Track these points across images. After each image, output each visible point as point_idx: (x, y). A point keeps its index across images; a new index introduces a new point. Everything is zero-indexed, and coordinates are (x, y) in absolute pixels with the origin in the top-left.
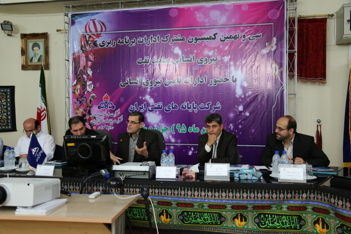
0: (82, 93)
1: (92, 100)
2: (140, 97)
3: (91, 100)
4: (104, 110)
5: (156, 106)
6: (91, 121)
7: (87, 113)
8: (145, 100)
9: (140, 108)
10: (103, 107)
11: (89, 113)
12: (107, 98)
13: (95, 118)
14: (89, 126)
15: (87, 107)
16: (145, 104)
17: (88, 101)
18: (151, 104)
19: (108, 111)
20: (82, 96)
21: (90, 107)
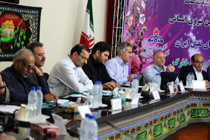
0: (134, 25)
1: (144, 32)
2: (185, 34)
3: (142, 33)
4: (154, 44)
5: (197, 43)
6: (141, 54)
7: (137, 46)
8: (189, 37)
9: (184, 43)
10: (153, 41)
11: (140, 45)
12: (157, 32)
13: (145, 50)
14: (139, 58)
15: (138, 39)
16: (188, 41)
17: (140, 34)
18: (193, 41)
19: (157, 44)
20: (134, 28)
21: (141, 40)
